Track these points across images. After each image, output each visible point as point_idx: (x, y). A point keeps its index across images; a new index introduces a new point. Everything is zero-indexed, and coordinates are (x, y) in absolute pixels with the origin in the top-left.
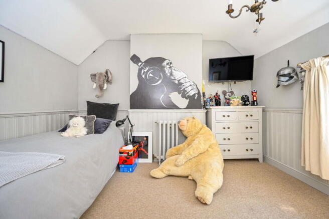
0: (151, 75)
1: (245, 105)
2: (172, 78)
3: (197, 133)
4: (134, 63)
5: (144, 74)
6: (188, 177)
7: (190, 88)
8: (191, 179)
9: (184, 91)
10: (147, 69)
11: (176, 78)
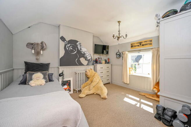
0: (71, 48)
1: (106, 63)
2: (81, 51)
3: (94, 76)
4: (62, 41)
5: (67, 47)
6: (94, 94)
7: (88, 56)
8: (96, 94)
9: (86, 57)
10: (69, 45)
11: (83, 51)
